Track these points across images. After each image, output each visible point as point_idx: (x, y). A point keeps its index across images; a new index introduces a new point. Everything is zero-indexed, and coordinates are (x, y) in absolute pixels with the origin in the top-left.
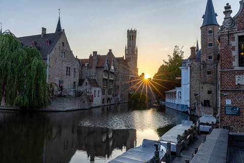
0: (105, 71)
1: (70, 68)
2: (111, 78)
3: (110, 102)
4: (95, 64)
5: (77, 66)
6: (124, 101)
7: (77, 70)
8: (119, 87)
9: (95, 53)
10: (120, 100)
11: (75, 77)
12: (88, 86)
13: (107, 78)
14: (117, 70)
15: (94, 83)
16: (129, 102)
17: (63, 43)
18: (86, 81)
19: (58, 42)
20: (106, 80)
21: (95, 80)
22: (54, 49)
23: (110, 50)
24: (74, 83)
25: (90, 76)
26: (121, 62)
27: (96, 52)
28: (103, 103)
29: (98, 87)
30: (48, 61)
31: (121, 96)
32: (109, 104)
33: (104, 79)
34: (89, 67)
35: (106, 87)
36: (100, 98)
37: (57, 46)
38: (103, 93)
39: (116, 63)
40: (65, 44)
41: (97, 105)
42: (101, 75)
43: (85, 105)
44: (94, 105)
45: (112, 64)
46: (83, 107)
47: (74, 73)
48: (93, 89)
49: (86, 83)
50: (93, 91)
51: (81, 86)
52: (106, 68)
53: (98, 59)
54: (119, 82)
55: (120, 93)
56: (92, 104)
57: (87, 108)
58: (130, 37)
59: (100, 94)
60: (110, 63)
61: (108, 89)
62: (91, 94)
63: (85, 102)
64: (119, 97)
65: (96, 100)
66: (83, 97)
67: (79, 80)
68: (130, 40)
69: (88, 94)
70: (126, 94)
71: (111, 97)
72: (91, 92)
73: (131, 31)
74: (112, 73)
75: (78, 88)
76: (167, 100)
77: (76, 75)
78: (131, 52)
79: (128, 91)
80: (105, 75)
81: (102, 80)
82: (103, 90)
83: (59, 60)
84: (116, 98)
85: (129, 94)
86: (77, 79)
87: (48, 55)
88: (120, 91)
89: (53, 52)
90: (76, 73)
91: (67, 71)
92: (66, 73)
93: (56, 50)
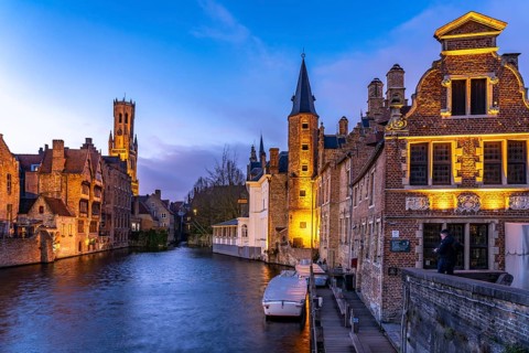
2: (96, 199)
3: (94, 249)
4: (58, 165)
5: (14, 170)
6: (120, 245)
10: (112, 242)
11: (10, 193)
12: (47, 213)
13: (87, 197)
14: (107, 181)
15: (59, 208)
16: (130, 247)
18: (41, 202)
20: (86, 201)
21: (60, 200)
23: (89, 140)
24: (9, 206)
25: (47, 193)
27: (62, 142)
28: (80, 249)
29: (67, 214)
31: (115, 235)
32: (91, 251)
33: (83, 200)
34: (46, 171)
35: (85, 215)
36: (73, 239)
38: (80, 230)
39: (106, 169)
41: (67, 255)
42: (76, 192)
43: (44, 255)
44: (61, 255)
45: (99, 169)
46: (38, 259)
47: (9, 184)
48: (59, 220)
49: (41, 208)
50: (58, 225)
51: (27, 212)
52: (86, 177)
53: (66, 156)
54: (110, 208)
55: (112, 228)
56: (58, 251)
57: (50, 260)
58: (121, 115)
59: (74, 232)
60: (95, 166)
61: (90, 219)
62: (55, 231)
63: (42, 248)
64: (112, 237)
65: (67, 244)
66: (39, 237)
67: (21, 200)
68: (120, 121)
69: (49, 231)
70: (126, 230)
71: (96, 236)
72: (55, 228)
73: (124, 103)
74: (97, 187)
75: (17, 219)
76: (216, 240)
77: (13, 190)
78: (122, 145)
79: (130, 226)
80: (84, 192)
81: (78, 202)
82: (79, 221)
84: (106, 238)
85: (130, 231)
86: (15, 199)
88: (113, 224)
90: (13, 185)
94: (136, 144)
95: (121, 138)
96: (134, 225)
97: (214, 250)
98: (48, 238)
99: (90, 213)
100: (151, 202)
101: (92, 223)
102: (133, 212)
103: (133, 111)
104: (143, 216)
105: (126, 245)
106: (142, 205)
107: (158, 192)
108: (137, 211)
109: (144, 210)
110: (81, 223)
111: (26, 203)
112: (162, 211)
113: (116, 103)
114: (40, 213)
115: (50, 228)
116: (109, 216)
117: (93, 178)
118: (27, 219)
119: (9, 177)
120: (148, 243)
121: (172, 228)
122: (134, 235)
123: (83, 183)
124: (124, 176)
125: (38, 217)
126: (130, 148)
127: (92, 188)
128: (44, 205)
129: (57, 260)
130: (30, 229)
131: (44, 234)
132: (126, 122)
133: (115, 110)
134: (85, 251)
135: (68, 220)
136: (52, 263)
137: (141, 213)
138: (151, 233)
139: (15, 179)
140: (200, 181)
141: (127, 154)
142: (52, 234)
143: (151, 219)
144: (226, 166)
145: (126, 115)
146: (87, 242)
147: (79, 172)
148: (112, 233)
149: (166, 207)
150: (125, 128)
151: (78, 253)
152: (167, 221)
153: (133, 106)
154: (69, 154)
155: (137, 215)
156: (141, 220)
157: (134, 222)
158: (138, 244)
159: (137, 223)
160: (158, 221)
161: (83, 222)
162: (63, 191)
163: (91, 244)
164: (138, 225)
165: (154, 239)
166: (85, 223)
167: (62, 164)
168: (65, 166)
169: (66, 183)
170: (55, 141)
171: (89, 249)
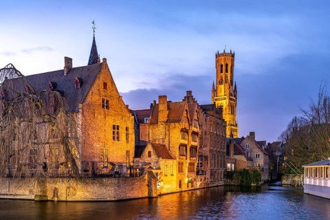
1: (118, 127)
2: (193, 143)
3: (192, 186)
4: (163, 116)
5: (130, 123)
6: (216, 184)
9: (163, 98)
10: (209, 180)
11: (128, 142)
12: (154, 157)
13: (185, 142)
14: (203, 127)
15: (163, 152)
16: (225, 185)
17: (105, 84)
18: (149, 148)
19: (97, 81)
20: (185, 146)
21: (164, 146)
22: (90, 94)
23: (189, 92)
24: (128, 152)
25: (155, 140)
26: (211, 113)
27: (165, 97)
28: (180, 186)
29: (170, 157)
30: (80, 116)
31: (211, 174)
32: (190, 188)
33: (182, 145)
34: (155, 122)
35: (184, 158)
36: (174, 178)
37: (94, 89)
38: (180, 170)
39: (202, 115)
40: (109, 84)
41: (169, 192)
42: (176, 138)
43: (150, 191)
44: (164, 191)
45: (195, 117)
46: (146, 194)
47: (127, 135)
48: (162, 162)
49: (150, 152)
50: (161, 167)
51: (140, 157)
52: (185, 125)
53: (169, 108)
54: (206, 151)
55: (208, 168)
56: (162, 188)
57: (154, 195)
58: (222, 66)
59: (175, 172)
60: (192, 115)
61: (188, 161)
62: (159, 172)
63: (149, 185)
64: (208, 176)
65: (169, 182)
66: (146, 177)
67: (136, 147)
68: (222, 72)
69: (154, 171)
70: (222, 170)
71: (193, 175)
72: (159, 169)
73: (224, 54)
74: (194, 133)
75: (133, 162)
76: (307, 181)
77: (130, 139)
78: (223, 93)
79: (225, 166)
80: (183, 138)
81: (178, 147)
82: (179, 163)
83: (100, 114)
84: (203, 177)
85: (226, 170)
86: (131, 146)
87: (80, 105)
88: (209, 165)
89: (89, 100)
90: (130, 135)
91: (114, 133)
92: (112, 135)
93: (94, 96)
94: (235, 91)
95: (222, 87)
96: (229, 165)
97: (305, 191)
98: (153, 177)
99: (188, 156)
100: (246, 143)
101: (190, 164)
102: (228, 153)
103: (233, 61)
104: (237, 157)
105: (222, 183)
106: (236, 146)
107: (252, 134)
108: (232, 152)
109: (239, 151)
110: (180, 165)
111: (139, 149)
112: (257, 151)
113: (218, 55)
114: (149, 157)
115: (156, 169)
116: (206, 157)
117: (190, 125)
118: (140, 161)
119: (127, 129)
120: (242, 181)
121: (267, 167)
122: (229, 175)
123: (182, 130)
124: (219, 121)
125: (147, 160)
126: (231, 95)
127: (190, 133)
128: (152, 150)
129: (161, 195)
130: (142, 170)
131: (151, 173)
132: (227, 71)
133: (217, 62)
134: (184, 188)
135: (170, 162)
136: (156, 197)
137: (235, 154)
138: (244, 173)
139: (131, 131)
140: (295, 120)
141: (227, 100)
142: (157, 174)
143: (244, 159)
144: (322, 103)
145: (227, 65)
146: (186, 180)
147: (178, 121)
148: (208, 173)
149: (260, 148)
150: (226, 77)
151: (179, 190)
152: (261, 161)
153: (233, 56)
154: (171, 107)
155: (233, 156)
156: (236, 160)
157: (229, 163)
158: (232, 183)
159: (232, 163)
160: (252, 161)
161: (182, 164)
162: (167, 138)
163: (189, 182)
164: (233, 165)
165: (247, 179)
166: (184, 164)
167: (166, 116)
168: (168, 117)
169: (169, 131)
170: (160, 97)
171: (188, 187)
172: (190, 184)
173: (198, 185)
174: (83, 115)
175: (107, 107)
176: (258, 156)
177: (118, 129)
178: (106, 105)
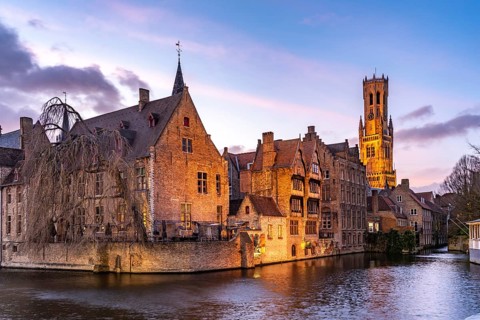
0: (294, 177)
1: (205, 175)
2: (312, 195)
3: (313, 253)
4: (268, 160)
5: (223, 169)
6: (352, 250)
7: (223, 180)
8: (336, 214)
9: (268, 135)
10: (340, 245)
11: (219, 195)
12: (253, 214)
13: (301, 194)
14: (330, 174)
15: (267, 207)
16: (366, 252)
17: (187, 120)
18: (247, 202)
19: (175, 116)
20: (301, 198)
21: (271, 199)
22: (165, 133)
23: (311, 128)
24: (219, 208)
25: (259, 192)
26: (342, 154)
27: (271, 134)
28: (294, 253)
29: (278, 214)
30: (151, 161)
31: (344, 238)
32: (310, 255)
33: (293, 197)
34: (256, 170)
35: (299, 215)
36: (284, 242)
37: (171, 126)
38: (294, 231)
39: (329, 158)
40: (192, 120)
42: (287, 188)
43: (243, 260)
44: (268, 260)
45: (315, 160)
46: (238, 264)
47: (218, 185)
48: (265, 221)
49: (247, 208)
50: (262, 227)
51: (235, 214)
52: (298, 170)
53: (276, 149)
54: (336, 205)
55: (338, 228)
56: (263, 255)
57: (249, 265)
58: (371, 96)
59: (285, 233)
60: (309, 156)
61: (305, 219)
62: (259, 234)
63: (242, 252)
64: (338, 238)
65: (275, 248)
66: (238, 241)
67: (231, 201)
68: (371, 104)
69: (250, 233)
70: (361, 232)
71: (314, 238)
72: (259, 229)
73: (374, 80)
74: (313, 181)
77: (222, 191)
78: (374, 131)
79: (366, 226)
80: (296, 188)
81: (288, 200)
82: (292, 222)
83: (179, 158)
84: (329, 241)
85: (366, 232)
86: (225, 200)
87: (152, 148)
88: (340, 224)
89: (163, 140)
90: (222, 186)
91: (199, 183)
92: (197, 187)
93: (171, 136)
95: (372, 123)
96: (371, 225)
98: (248, 240)
99: (305, 212)
100: (397, 194)
101: (309, 223)
102: (370, 209)
103: (385, 88)
104: (383, 214)
105: (361, 249)
106: (381, 198)
107: (405, 182)
108: (376, 207)
109: (384, 207)
110: (294, 224)
111: (235, 206)
112: (412, 205)
114: (246, 214)
115: (254, 230)
117: (307, 170)
118: (236, 220)
119: (218, 178)
120: (389, 247)
121: (428, 227)
122: (371, 238)
125: (244, 218)
126: (384, 132)
127: (307, 182)
128: (250, 205)
129: (262, 266)
131: (245, 236)
132: (378, 102)
133: (365, 91)
134: (300, 255)
135: (276, 220)
137: (381, 209)
138: (392, 235)
141: (380, 140)
142: (255, 237)
143: (393, 217)
145: (378, 94)
146: (303, 245)
147: (288, 165)
148: (339, 235)
150: (378, 110)
151: (291, 258)
152: (419, 218)
154: (279, 147)
155: (377, 213)
156: (381, 218)
157: (371, 221)
158: (376, 249)
159: (375, 222)
160: (406, 218)
161: (297, 222)
162: (274, 189)
163: (307, 248)
164: (377, 225)
165: (395, 243)
166: (300, 224)
167: (272, 159)
168: (276, 160)
169: (276, 179)
170: (264, 134)
171: (306, 254)
172: (309, 251)
173: (322, 252)
174: (155, 161)
175: (190, 150)
176: (414, 212)
177: (205, 177)
178: (187, 146)
